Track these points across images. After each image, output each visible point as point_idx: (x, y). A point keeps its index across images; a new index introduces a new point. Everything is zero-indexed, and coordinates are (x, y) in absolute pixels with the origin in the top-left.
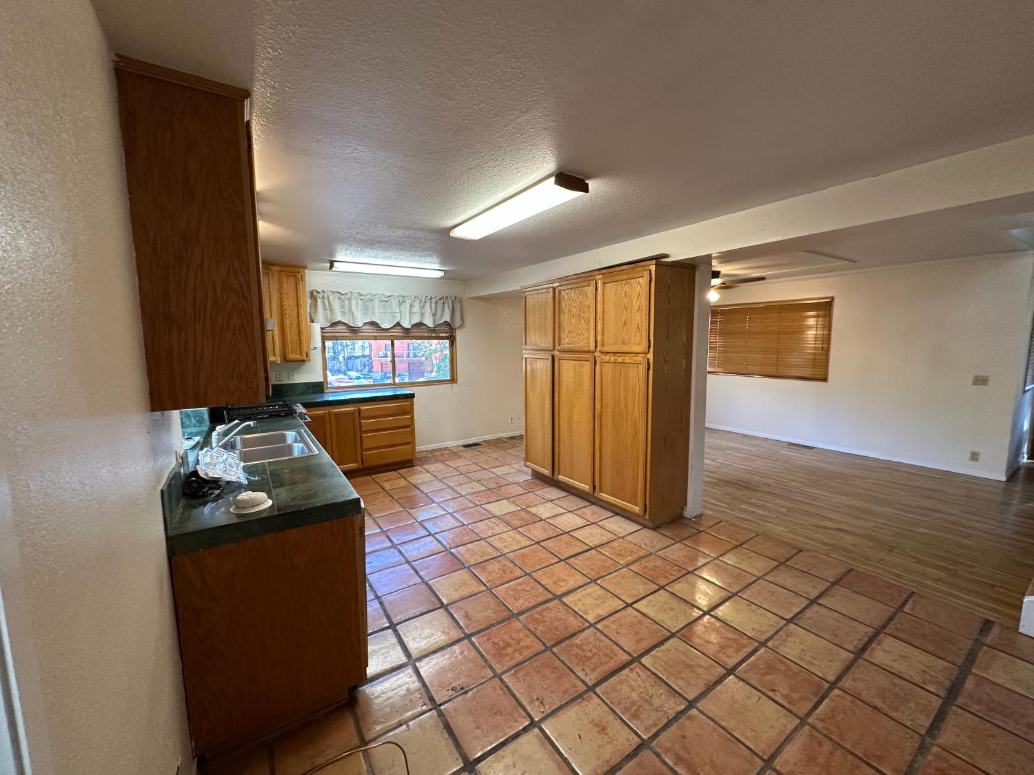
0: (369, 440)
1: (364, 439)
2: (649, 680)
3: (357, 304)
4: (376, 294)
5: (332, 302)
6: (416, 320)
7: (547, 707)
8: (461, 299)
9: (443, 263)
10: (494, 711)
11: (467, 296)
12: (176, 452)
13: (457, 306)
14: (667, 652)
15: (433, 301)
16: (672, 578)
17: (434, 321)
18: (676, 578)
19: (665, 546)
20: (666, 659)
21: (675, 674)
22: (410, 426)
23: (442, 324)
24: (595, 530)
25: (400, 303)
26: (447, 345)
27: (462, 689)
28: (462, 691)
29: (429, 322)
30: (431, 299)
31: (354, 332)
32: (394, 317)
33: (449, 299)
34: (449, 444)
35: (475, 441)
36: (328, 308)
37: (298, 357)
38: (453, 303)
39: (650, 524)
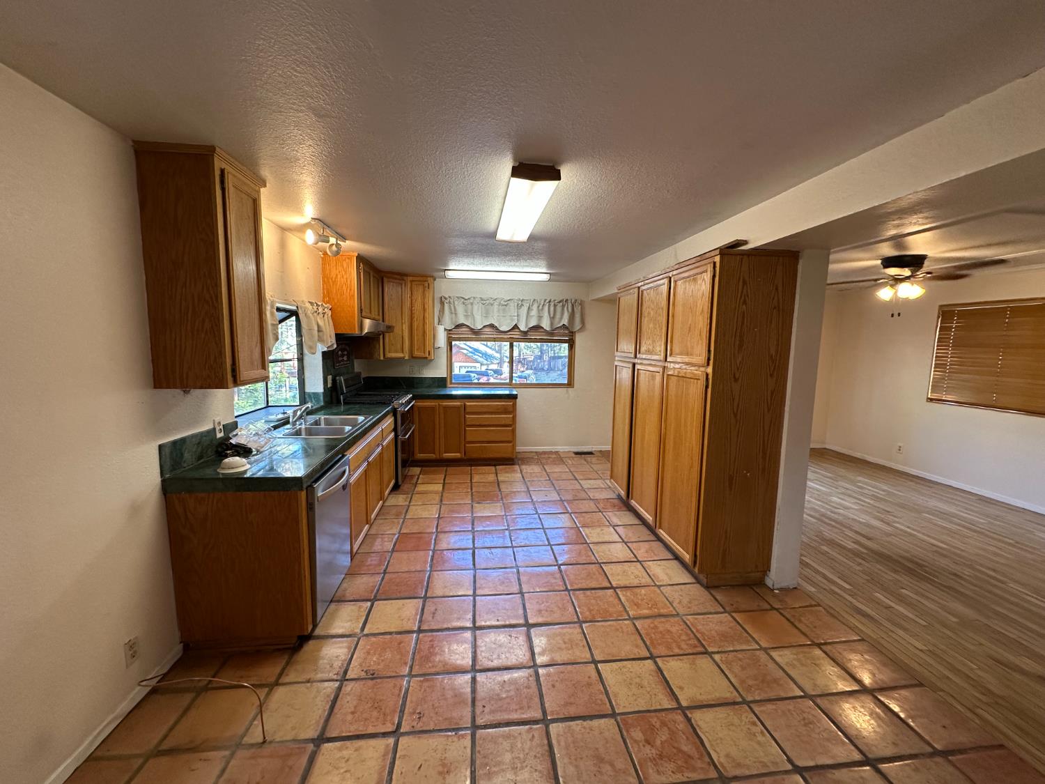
0: (472, 433)
1: (468, 433)
2: (539, 749)
3: (478, 309)
4: (496, 299)
5: (457, 307)
6: (533, 323)
7: (420, 724)
8: (581, 301)
9: (550, 266)
10: (376, 705)
11: (590, 299)
12: (214, 420)
13: (578, 310)
14: (588, 731)
15: (552, 304)
16: (677, 651)
17: (552, 324)
18: (681, 652)
19: (705, 611)
20: (580, 736)
21: (573, 758)
22: (512, 425)
23: (561, 327)
24: (636, 569)
25: (519, 307)
26: (567, 348)
27: (373, 674)
28: (371, 676)
29: (546, 324)
30: (550, 302)
31: (476, 334)
32: (512, 320)
33: (569, 301)
34: (560, 448)
35: (590, 450)
36: (453, 312)
37: (422, 354)
38: (573, 305)
39: (705, 581)
